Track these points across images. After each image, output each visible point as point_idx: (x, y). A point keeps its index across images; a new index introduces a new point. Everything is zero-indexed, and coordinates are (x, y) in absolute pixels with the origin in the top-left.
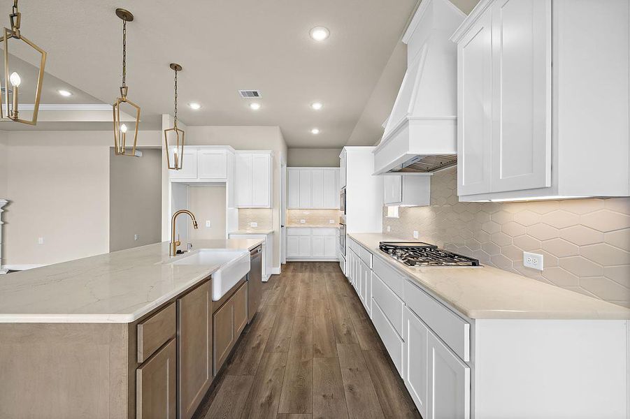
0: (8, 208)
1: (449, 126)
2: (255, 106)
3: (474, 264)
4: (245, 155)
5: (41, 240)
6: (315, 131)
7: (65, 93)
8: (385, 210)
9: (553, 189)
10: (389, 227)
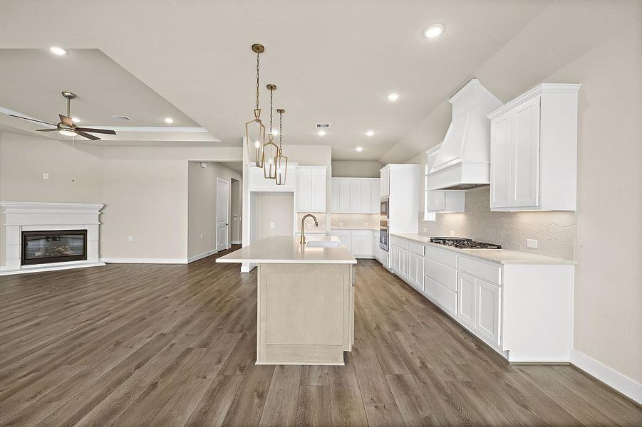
0: (103, 211)
1: (485, 168)
2: (322, 133)
3: (498, 248)
4: (306, 170)
5: (130, 238)
6: (359, 149)
7: (169, 120)
8: (421, 215)
9: (539, 207)
10: (425, 229)
